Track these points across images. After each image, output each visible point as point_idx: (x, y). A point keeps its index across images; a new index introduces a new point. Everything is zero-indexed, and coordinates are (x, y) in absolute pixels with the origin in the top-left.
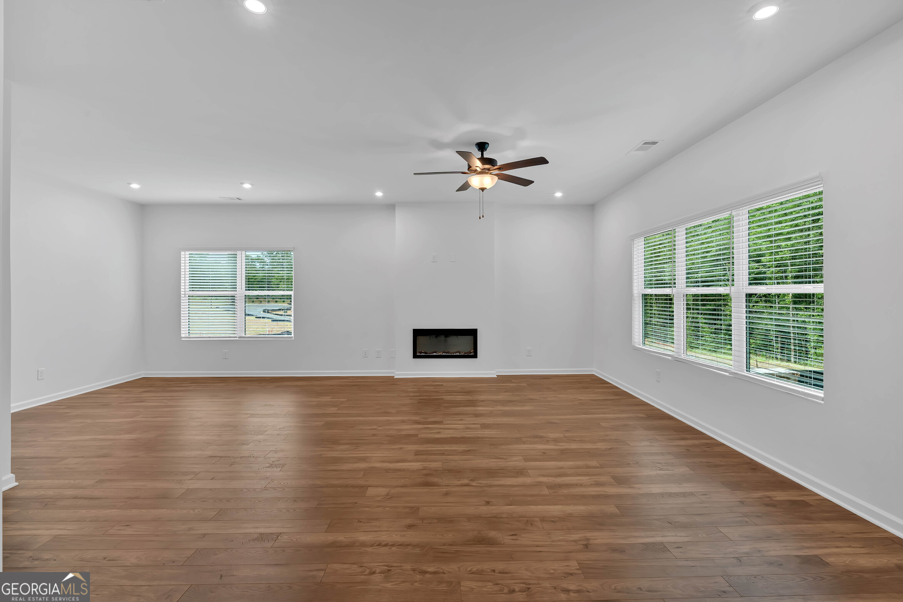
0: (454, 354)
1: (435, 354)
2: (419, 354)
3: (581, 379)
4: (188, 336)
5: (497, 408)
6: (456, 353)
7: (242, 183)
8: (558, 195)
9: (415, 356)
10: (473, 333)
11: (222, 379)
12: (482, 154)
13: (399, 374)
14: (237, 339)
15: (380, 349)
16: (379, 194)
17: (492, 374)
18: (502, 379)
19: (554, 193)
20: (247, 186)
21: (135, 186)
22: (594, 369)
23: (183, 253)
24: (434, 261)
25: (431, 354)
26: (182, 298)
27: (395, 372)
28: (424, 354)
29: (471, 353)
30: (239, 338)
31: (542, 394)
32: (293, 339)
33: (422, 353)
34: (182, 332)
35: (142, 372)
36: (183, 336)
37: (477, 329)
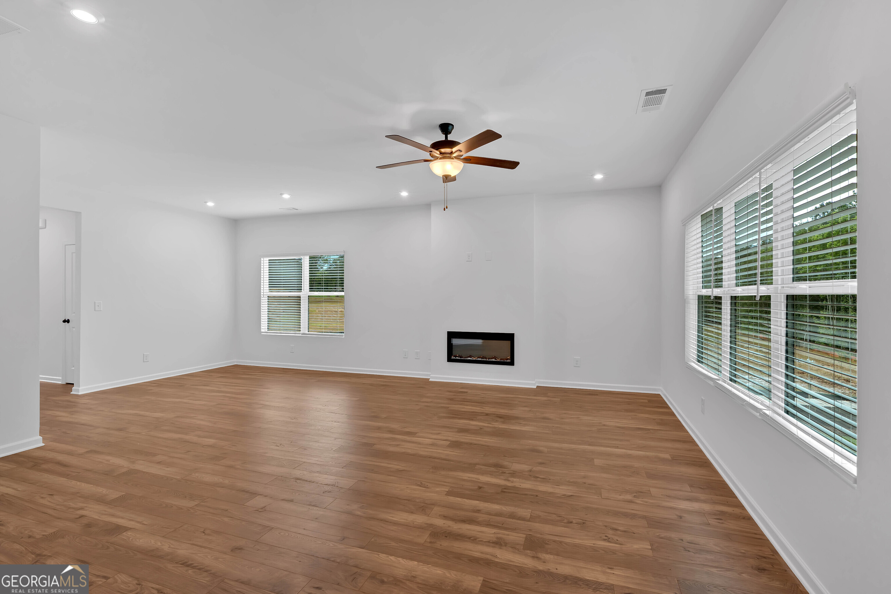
0: (490, 360)
1: (469, 358)
2: (454, 358)
3: (636, 399)
4: (267, 331)
5: (493, 424)
6: (492, 359)
7: (281, 194)
8: (599, 177)
9: (449, 360)
10: (510, 338)
11: (285, 370)
12: (446, 137)
13: (435, 377)
14: (301, 335)
15: (419, 351)
16: (404, 194)
17: (532, 384)
18: (542, 390)
19: (593, 175)
20: (286, 196)
21: (210, 204)
22: (661, 388)
23: (262, 259)
24: (469, 260)
25: (465, 359)
26: (262, 298)
27: (430, 375)
28: (459, 358)
29: (507, 359)
30: (302, 334)
31: (565, 413)
32: (344, 337)
33: (457, 356)
34: (262, 327)
35: (235, 360)
36: (262, 330)
37: (514, 334)
